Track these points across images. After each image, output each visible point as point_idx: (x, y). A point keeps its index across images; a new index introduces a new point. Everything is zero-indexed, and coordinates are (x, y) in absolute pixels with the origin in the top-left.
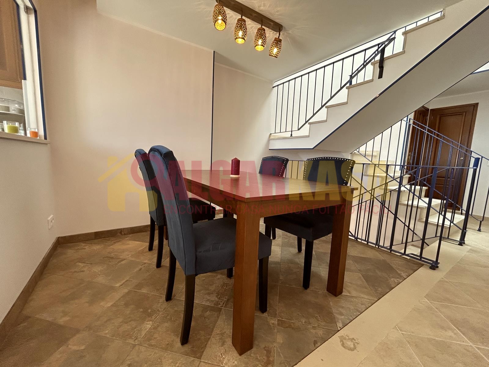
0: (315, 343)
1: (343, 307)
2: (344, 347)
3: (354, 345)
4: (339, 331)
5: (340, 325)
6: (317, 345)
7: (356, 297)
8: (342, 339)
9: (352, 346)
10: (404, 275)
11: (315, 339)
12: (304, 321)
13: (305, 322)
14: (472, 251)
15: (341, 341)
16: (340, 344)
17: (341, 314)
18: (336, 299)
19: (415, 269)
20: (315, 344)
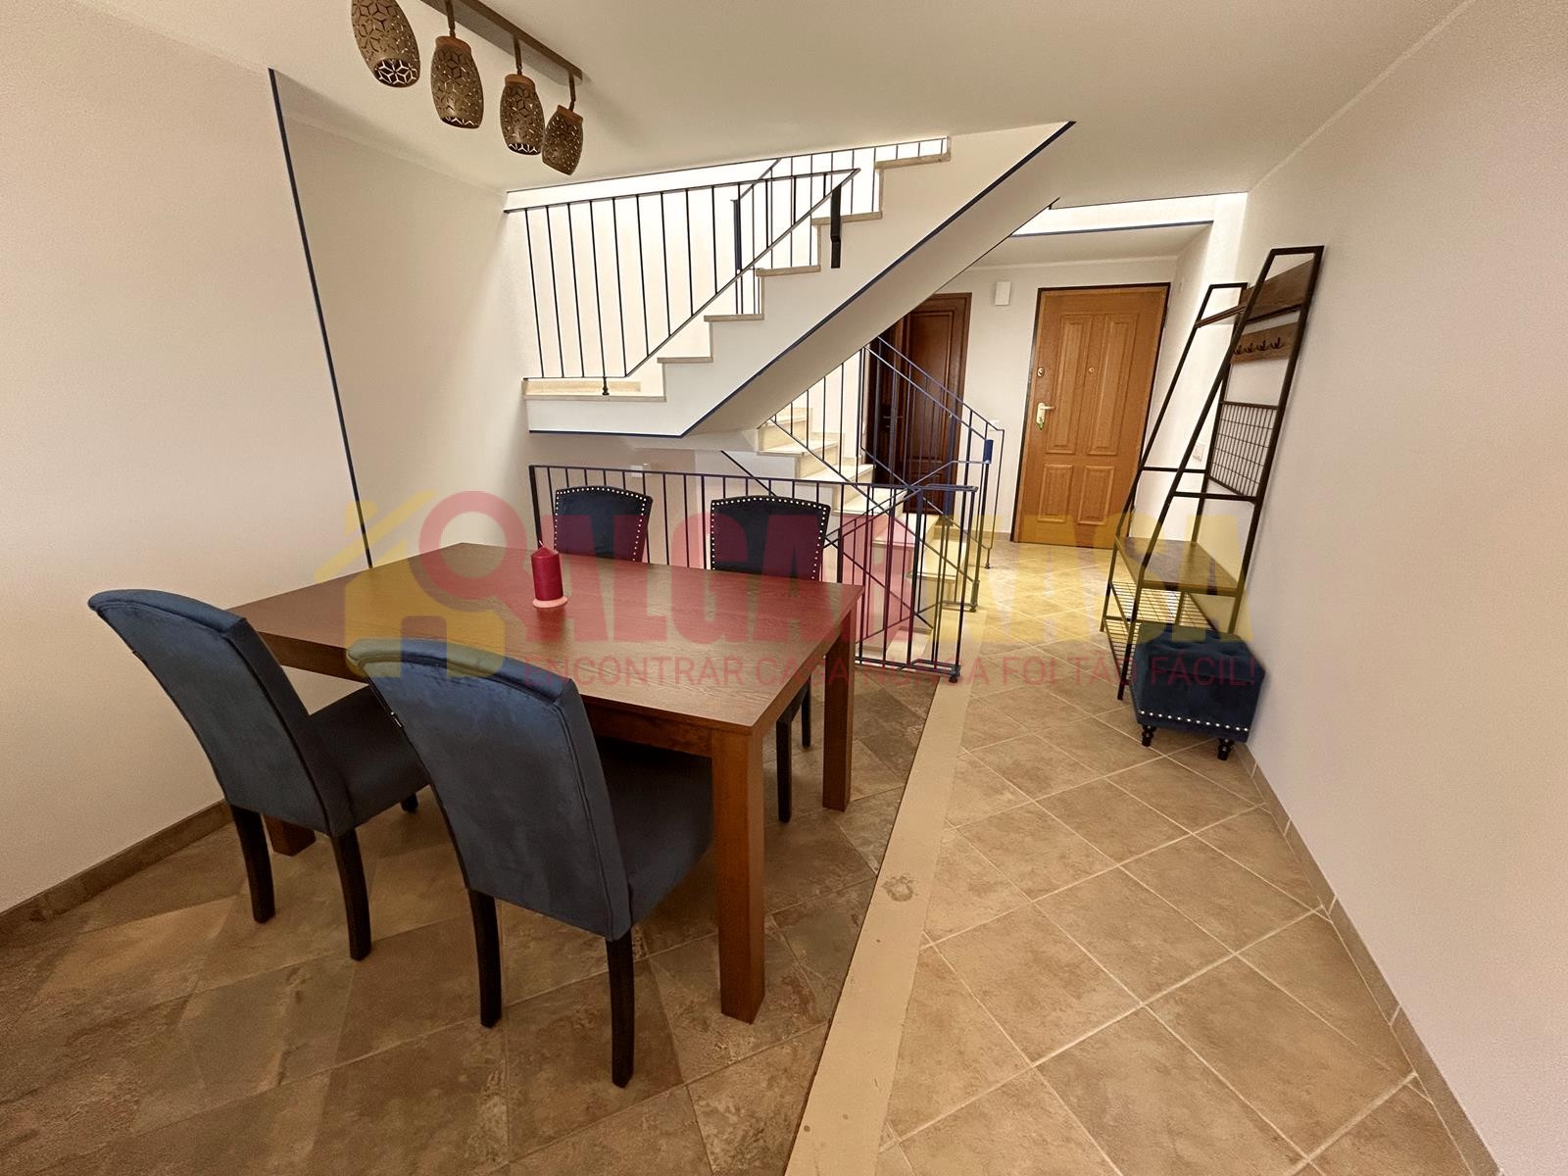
0: (854, 919)
1: (863, 828)
2: (896, 899)
3: (908, 887)
4: (877, 877)
5: (874, 864)
6: (859, 923)
7: (873, 797)
8: (888, 887)
9: (906, 891)
10: (921, 712)
11: (852, 912)
12: (818, 892)
13: (821, 892)
15: (889, 891)
16: (889, 898)
17: (866, 842)
18: (846, 816)
19: (931, 692)
20: (856, 923)
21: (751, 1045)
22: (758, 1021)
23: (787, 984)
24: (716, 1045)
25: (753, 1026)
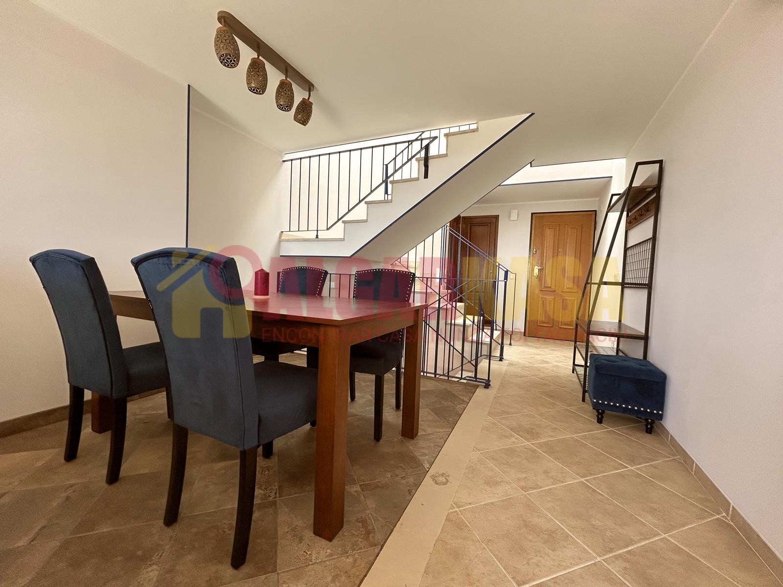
0: (410, 492)
1: (423, 448)
2: (438, 484)
3: (445, 478)
4: (427, 472)
5: (427, 465)
6: (412, 494)
7: (432, 434)
8: (434, 478)
9: (445, 480)
10: (466, 399)
11: (409, 488)
12: (389, 476)
13: (391, 476)
14: (510, 364)
15: (434, 480)
16: (433, 483)
17: (425, 455)
18: (414, 441)
19: (474, 391)
20: (410, 494)
21: (328, 554)
22: (335, 541)
23: (359, 522)
24: (304, 552)
25: (331, 543)
